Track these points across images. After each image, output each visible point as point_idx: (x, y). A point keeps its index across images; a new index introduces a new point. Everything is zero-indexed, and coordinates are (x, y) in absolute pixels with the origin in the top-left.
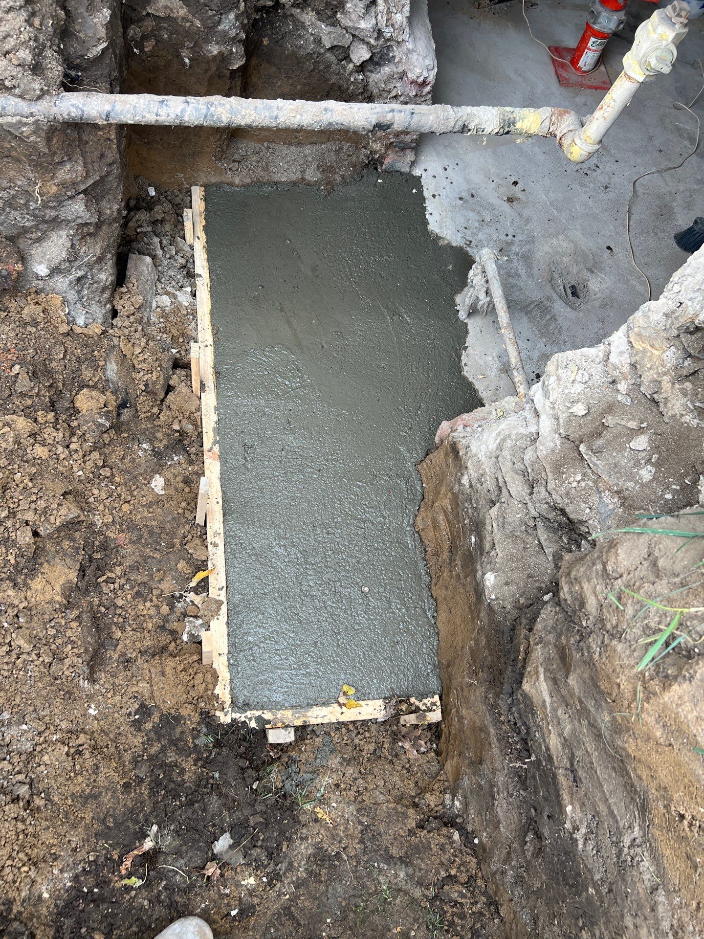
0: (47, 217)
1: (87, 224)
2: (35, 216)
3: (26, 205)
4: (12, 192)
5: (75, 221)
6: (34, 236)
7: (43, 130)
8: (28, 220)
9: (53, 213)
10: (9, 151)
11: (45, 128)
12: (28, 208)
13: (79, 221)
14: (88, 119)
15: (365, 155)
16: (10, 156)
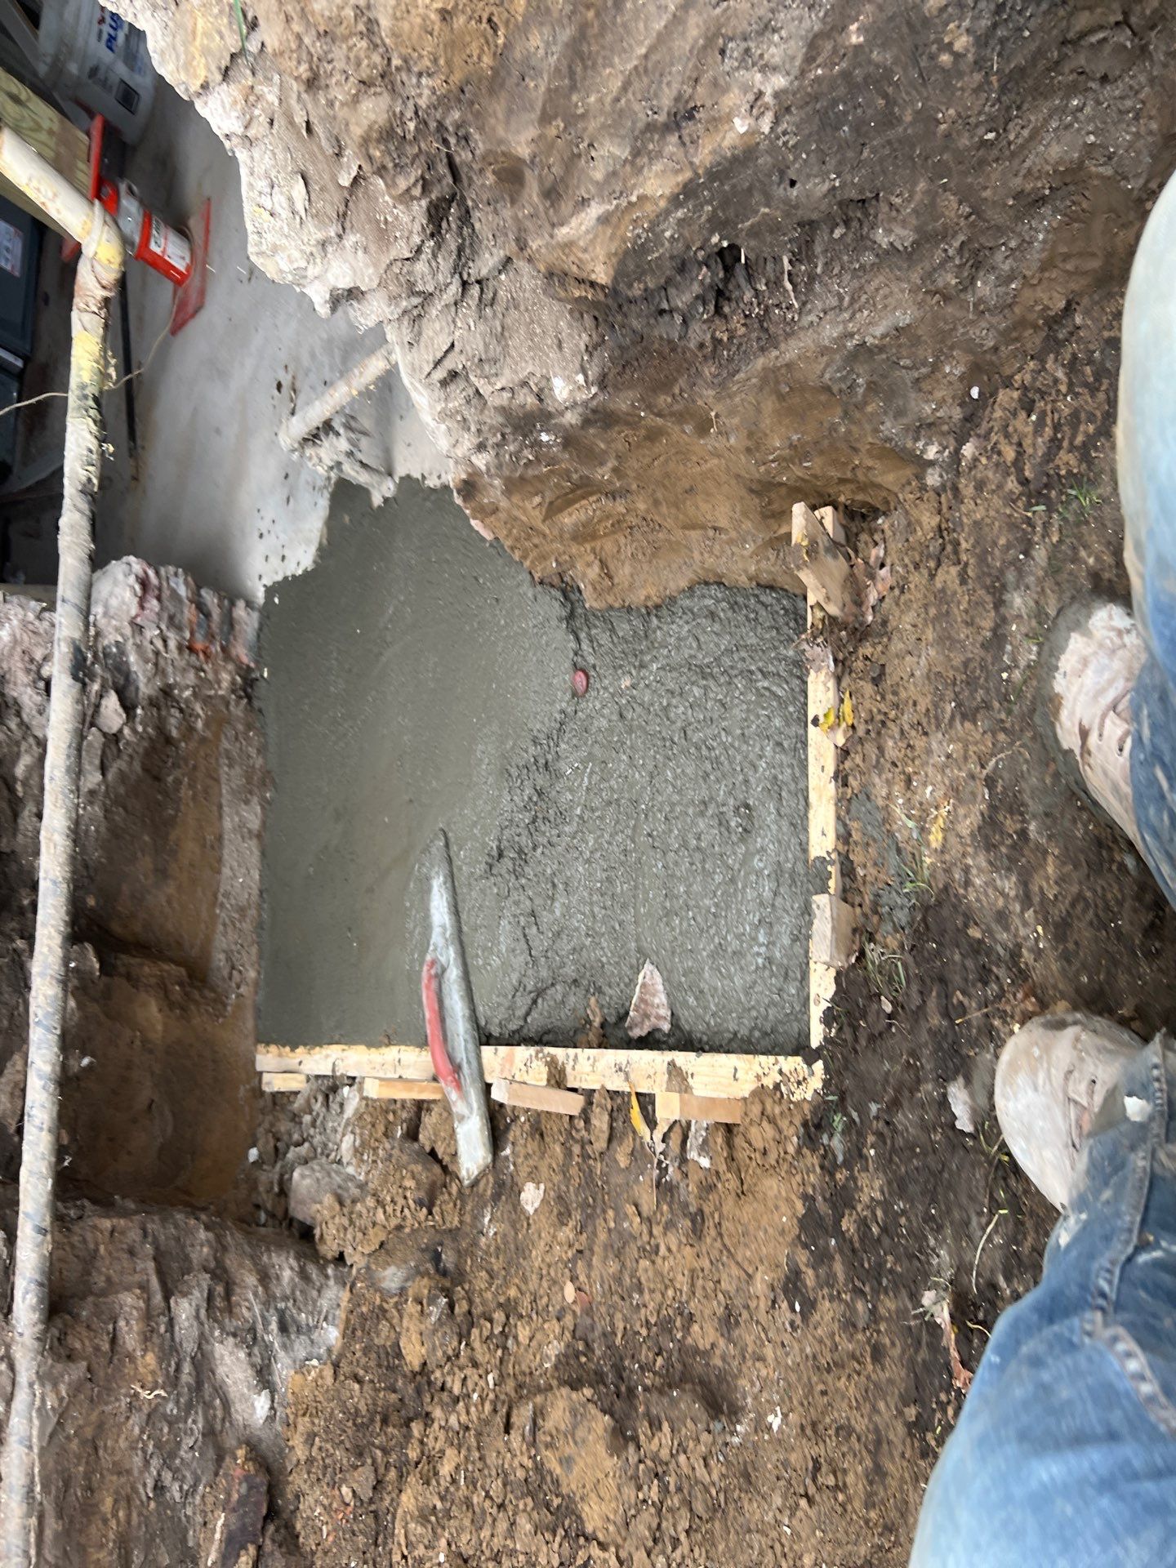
0: (191, 1381)
1: (210, 1299)
2: (189, 1407)
3: (171, 1422)
4: (150, 1448)
5: (202, 1324)
6: (219, 1413)
7: (52, 1366)
8: (194, 1422)
9: (187, 1368)
10: (83, 1443)
11: (50, 1361)
12: (178, 1419)
13: (203, 1312)
14: (43, 1273)
15: (237, 704)
16: (93, 1441)
